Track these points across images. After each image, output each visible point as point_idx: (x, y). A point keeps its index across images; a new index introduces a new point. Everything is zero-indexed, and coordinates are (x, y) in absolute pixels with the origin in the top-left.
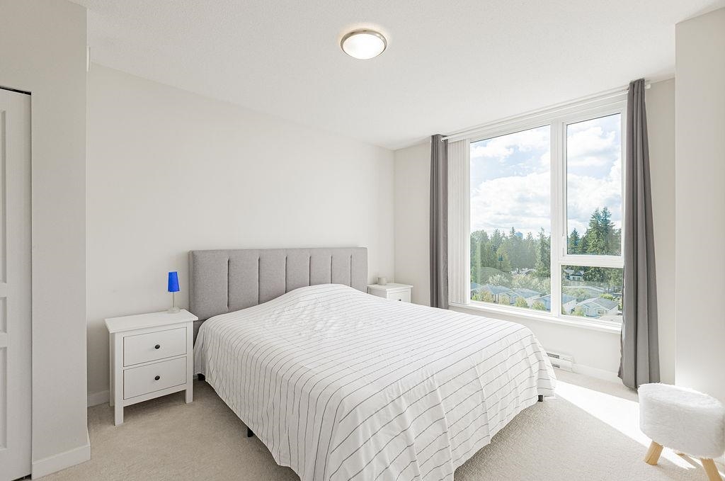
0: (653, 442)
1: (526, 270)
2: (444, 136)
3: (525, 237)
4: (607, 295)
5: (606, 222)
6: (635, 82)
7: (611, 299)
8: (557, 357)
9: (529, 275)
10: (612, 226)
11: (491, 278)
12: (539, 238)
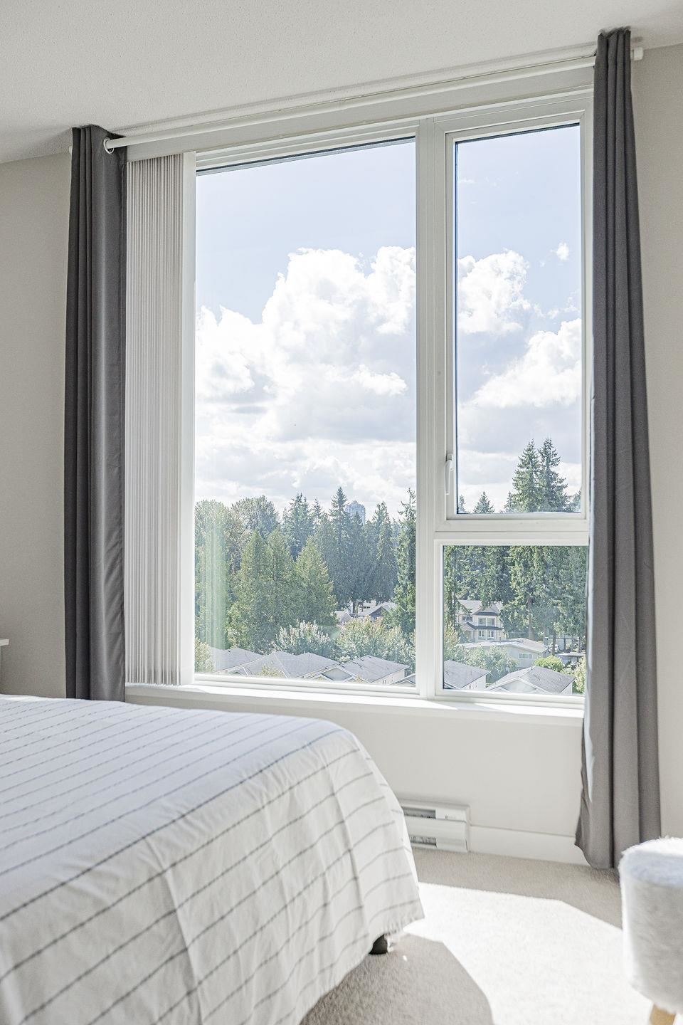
0: (655, 1007)
1: (373, 605)
2: (113, 136)
3: (370, 516)
4: (552, 660)
5: (550, 477)
6: (611, 34)
7: (558, 668)
8: (431, 815)
9: (380, 619)
10: (561, 488)
11: (283, 632)
12: (403, 518)
